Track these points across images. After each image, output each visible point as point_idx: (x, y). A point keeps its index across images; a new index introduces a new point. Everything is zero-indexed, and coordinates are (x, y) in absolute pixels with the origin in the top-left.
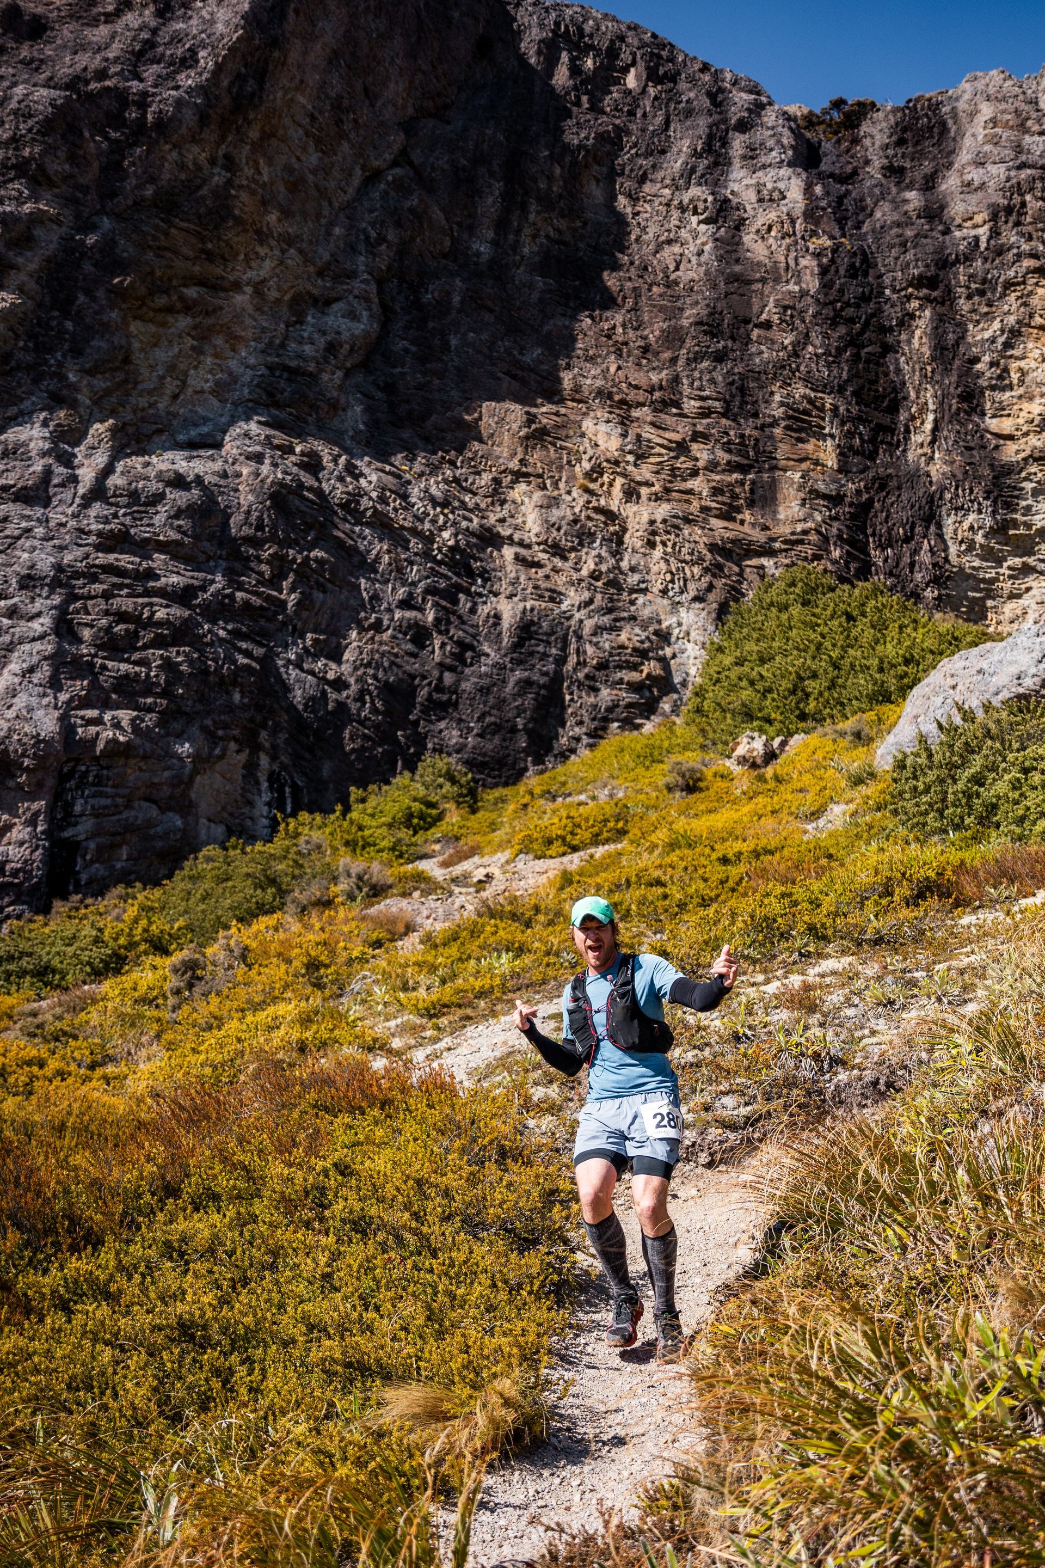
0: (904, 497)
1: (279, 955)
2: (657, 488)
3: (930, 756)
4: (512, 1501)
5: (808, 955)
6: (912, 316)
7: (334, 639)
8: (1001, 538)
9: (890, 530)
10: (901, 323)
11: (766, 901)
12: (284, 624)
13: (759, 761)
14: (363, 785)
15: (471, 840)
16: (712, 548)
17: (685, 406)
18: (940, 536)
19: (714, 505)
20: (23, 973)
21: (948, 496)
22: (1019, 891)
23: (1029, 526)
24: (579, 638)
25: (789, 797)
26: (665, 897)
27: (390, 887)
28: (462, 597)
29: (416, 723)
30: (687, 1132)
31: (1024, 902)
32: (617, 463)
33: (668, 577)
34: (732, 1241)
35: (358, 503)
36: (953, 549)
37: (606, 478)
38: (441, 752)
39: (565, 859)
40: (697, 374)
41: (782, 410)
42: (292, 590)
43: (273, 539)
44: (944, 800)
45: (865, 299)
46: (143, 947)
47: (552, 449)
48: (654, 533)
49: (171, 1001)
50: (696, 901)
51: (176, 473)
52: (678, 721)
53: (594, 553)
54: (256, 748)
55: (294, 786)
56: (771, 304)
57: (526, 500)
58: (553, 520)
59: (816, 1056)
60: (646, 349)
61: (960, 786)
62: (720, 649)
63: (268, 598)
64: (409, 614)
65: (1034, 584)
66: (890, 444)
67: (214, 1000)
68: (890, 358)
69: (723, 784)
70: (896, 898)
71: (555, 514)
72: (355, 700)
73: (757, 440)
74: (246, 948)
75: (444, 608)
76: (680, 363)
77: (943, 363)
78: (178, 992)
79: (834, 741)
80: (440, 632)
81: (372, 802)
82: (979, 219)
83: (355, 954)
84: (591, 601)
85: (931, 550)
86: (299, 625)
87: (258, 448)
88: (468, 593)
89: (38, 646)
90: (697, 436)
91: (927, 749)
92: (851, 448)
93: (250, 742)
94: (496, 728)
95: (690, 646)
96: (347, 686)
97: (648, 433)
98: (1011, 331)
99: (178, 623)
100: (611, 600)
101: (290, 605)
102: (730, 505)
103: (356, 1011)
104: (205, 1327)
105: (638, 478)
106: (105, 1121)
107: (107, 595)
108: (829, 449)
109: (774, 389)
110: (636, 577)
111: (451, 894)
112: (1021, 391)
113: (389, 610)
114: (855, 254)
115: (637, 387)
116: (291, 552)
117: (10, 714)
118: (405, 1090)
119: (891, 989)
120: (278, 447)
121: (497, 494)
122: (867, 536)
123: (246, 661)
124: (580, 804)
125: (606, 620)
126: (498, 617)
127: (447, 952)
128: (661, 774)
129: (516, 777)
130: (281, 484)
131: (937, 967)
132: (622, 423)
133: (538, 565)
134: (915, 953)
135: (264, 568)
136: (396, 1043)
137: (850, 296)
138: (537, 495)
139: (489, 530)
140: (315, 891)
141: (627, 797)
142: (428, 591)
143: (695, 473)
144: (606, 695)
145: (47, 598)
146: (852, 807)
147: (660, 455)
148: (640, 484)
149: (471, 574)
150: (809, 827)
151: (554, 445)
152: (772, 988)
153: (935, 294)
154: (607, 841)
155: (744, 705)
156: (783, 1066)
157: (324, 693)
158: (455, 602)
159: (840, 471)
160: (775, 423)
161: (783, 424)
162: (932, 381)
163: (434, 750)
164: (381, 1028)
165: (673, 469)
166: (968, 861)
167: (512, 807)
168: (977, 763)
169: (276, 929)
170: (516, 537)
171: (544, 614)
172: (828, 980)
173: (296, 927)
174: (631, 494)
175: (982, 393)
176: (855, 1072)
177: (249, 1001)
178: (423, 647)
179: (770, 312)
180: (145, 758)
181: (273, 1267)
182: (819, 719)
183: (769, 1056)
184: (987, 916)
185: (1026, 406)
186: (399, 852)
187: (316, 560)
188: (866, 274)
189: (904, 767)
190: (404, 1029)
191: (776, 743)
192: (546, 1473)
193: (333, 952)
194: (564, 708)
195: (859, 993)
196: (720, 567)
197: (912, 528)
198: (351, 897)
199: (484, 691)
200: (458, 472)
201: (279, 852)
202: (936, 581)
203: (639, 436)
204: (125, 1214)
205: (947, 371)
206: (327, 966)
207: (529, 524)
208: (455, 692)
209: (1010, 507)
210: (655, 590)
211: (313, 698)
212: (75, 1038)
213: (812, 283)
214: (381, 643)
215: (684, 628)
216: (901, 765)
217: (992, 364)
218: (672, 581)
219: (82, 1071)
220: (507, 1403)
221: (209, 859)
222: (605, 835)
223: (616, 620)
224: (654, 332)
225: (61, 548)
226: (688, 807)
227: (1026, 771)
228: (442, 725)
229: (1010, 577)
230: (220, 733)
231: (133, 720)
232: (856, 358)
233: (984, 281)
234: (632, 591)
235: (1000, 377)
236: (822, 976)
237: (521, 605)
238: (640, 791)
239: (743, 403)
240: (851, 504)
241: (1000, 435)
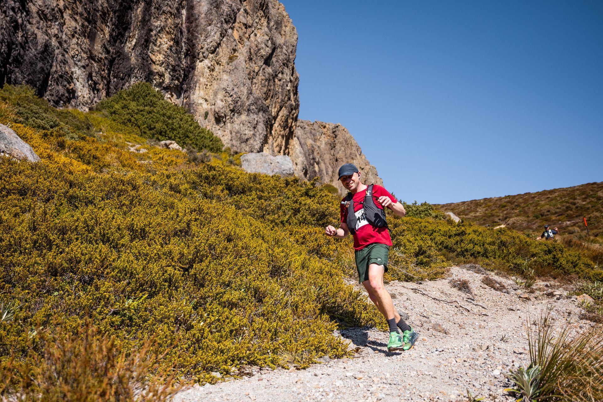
0: (124, 64)
9: (118, 72)
21: (136, 71)
41: (100, 7)
66: (121, 41)
68: (129, 11)
77: (143, 25)
92: (112, 35)
108: (108, 31)
112: (158, 49)
159: (109, 41)
160: (98, 11)
161: (100, 13)
162: (138, 28)
175: (150, 43)
185: (159, 55)
197: (124, 76)
205: (143, 28)
217: (155, 35)
233: (159, 6)
235: (155, 41)
240: (111, 56)
241: (152, 60)
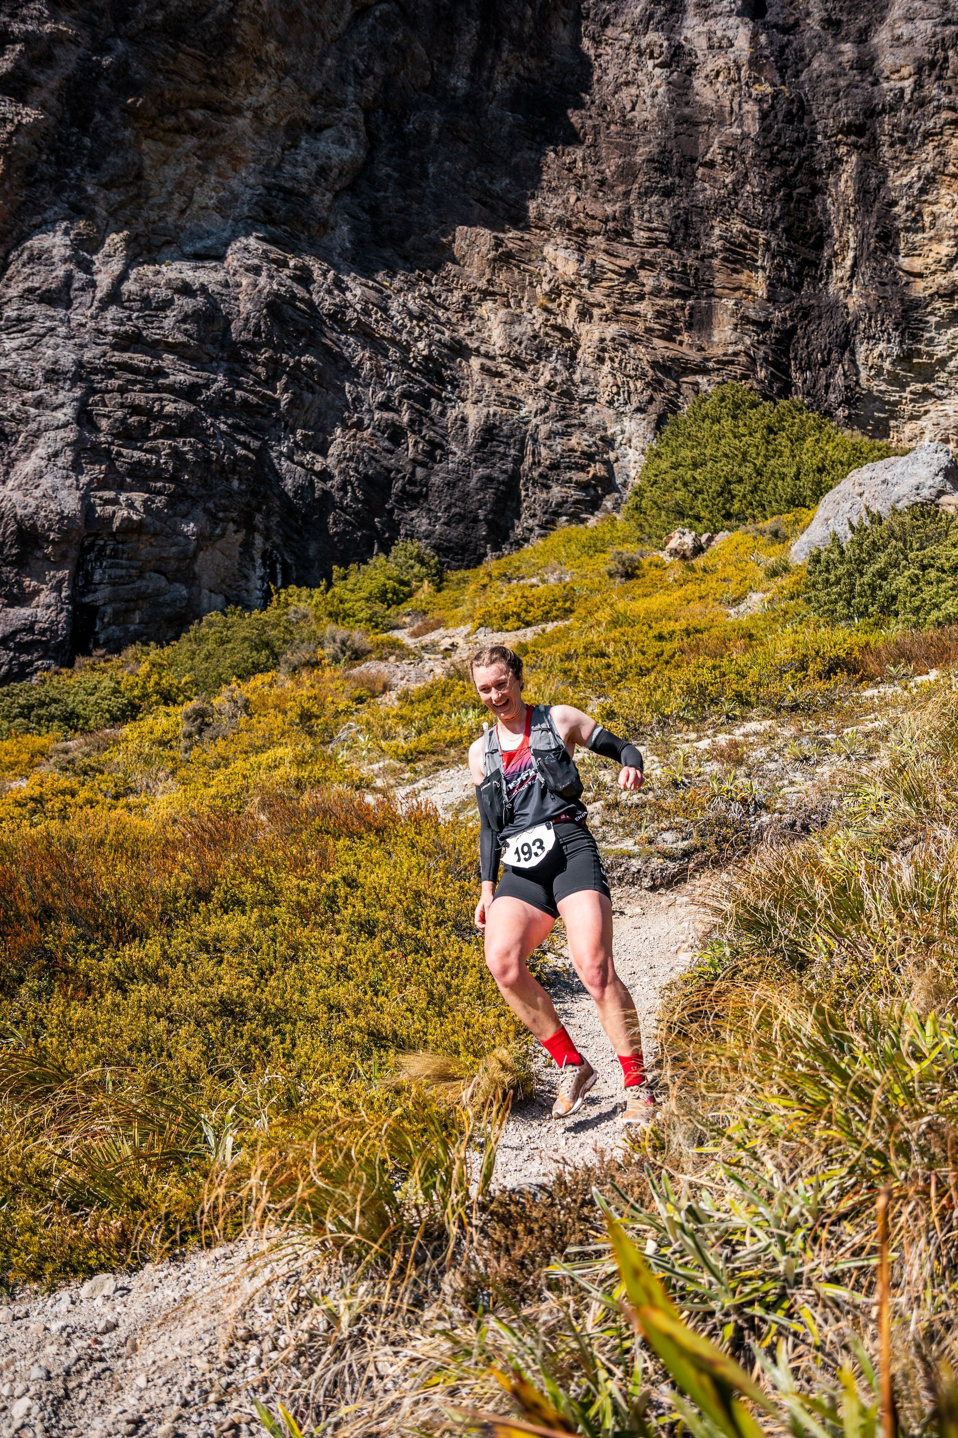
0: (824, 326)
1: (276, 707)
2: (607, 309)
3: (842, 552)
4: (509, 1144)
5: (735, 718)
6: (840, 161)
7: (321, 435)
8: (906, 366)
9: (809, 355)
10: (830, 167)
11: (699, 672)
12: (278, 420)
13: (688, 553)
14: (345, 564)
15: (437, 615)
16: (654, 365)
17: (635, 236)
18: (853, 362)
19: (657, 326)
20: (51, 718)
21: (862, 326)
22: (915, 670)
23: (930, 355)
24: (535, 441)
25: (714, 585)
26: (609, 666)
27: (370, 652)
28: (433, 401)
29: (391, 512)
30: (633, 861)
31: (919, 679)
32: (573, 286)
33: (615, 390)
34: (673, 949)
35: (344, 314)
36: (864, 374)
37: (563, 299)
38: (412, 537)
39: (520, 633)
40: (647, 207)
41: (721, 242)
42: (285, 390)
43: (269, 344)
44: (851, 591)
45: (799, 143)
46: (154, 698)
47: (516, 271)
48: (604, 350)
49: (184, 743)
50: (634, 671)
51: (183, 281)
52: (619, 517)
53: (550, 366)
54: (252, 529)
55: (284, 563)
56: (716, 145)
57: (492, 316)
58: (515, 335)
59: (744, 801)
60: (602, 183)
61: (866, 579)
62: (658, 455)
63: (264, 397)
64: (387, 415)
65: (932, 408)
66: (814, 277)
67: (221, 743)
68: (818, 198)
69: (657, 573)
70: (810, 672)
71: (518, 330)
72: (339, 490)
73: (697, 269)
74: (247, 700)
75: (418, 410)
76: (633, 196)
77: (865, 205)
78: (189, 736)
79: (755, 538)
80: (414, 432)
81: (352, 580)
82: (905, 72)
83: (341, 707)
84: (546, 409)
85: (844, 374)
86: (291, 421)
87: (256, 261)
88: (439, 398)
89: (61, 433)
90: (645, 264)
91: (840, 546)
92: (779, 279)
93: (246, 523)
94: (461, 517)
95: (631, 452)
96: (332, 477)
97: (602, 259)
98: (927, 178)
99: (184, 417)
100: (564, 408)
101: (283, 403)
102: (671, 327)
103: (343, 755)
104: (242, 1004)
105: (591, 300)
106: (137, 840)
107: (122, 390)
108: (761, 280)
109: (715, 223)
110: (587, 389)
111: (421, 659)
112: (932, 233)
113: (370, 411)
114: (793, 101)
115: (593, 217)
116: (284, 356)
117: (38, 493)
118: (395, 819)
119: (808, 747)
120: (274, 261)
121: (466, 310)
122: (789, 360)
123: (244, 452)
124: (532, 586)
125: (559, 426)
126: (464, 420)
127: (421, 707)
128: (605, 562)
129: (478, 560)
130: (277, 295)
131: (846, 731)
132: (579, 250)
133: (501, 375)
134: (826, 719)
135: (260, 369)
136: (379, 783)
137: (785, 140)
138: (502, 312)
139: (459, 342)
140: (303, 655)
141: (573, 581)
142: (405, 395)
143: (641, 297)
144: (556, 492)
145: (69, 390)
146: (769, 595)
147: (611, 280)
148: (593, 305)
149: (442, 381)
150: (732, 611)
151: (518, 267)
152: (704, 744)
153: (862, 141)
154: (556, 618)
155: (677, 504)
156: (715, 809)
157: (311, 482)
158: (428, 405)
159: (769, 300)
160: (713, 255)
161: (721, 255)
162: (854, 222)
163: (406, 535)
164: (365, 771)
165: (622, 293)
166: (872, 643)
167: (473, 587)
168: (882, 559)
169: (271, 685)
170: (483, 350)
171: (505, 419)
172: (751, 739)
173: (289, 684)
174: (584, 314)
175: (898, 234)
176: (776, 815)
177: (250, 745)
178: (399, 445)
179: (714, 152)
180: (155, 535)
181: (294, 959)
182: (741, 518)
183: (704, 800)
184: (887, 690)
185: (935, 247)
186: (375, 623)
187: (307, 364)
188: (801, 121)
189: (818, 561)
190: (385, 771)
191: (704, 538)
192: (535, 1124)
193: (322, 706)
194: (519, 503)
195: (779, 751)
196: (660, 382)
197: (829, 354)
198: (336, 660)
199: (451, 485)
200: (433, 289)
201: (273, 620)
202: (847, 402)
203: (593, 262)
204: (164, 913)
205: (868, 213)
206: (318, 717)
207: (494, 338)
208: (426, 485)
209: (915, 338)
210: (602, 401)
211: (301, 487)
212: (102, 772)
213: (753, 127)
214: (362, 440)
215: (627, 435)
216: (816, 560)
217: (908, 208)
218: (618, 394)
219: (109, 800)
220: (504, 1068)
221: (211, 624)
222: (554, 613)
223: (567, 426)
224: (610, 168)
225: (82, 346)
226: (627, 591)
227: (924, 568)
228: (414, 514)
229: (912, 400)
230: (221, 515)
231: (145, 502)
232: (788, 198)
233: (906, 131)
234: (583, 401)
235: (914, 220)
236: (746, 735)
237: (485, 410)
238: (584, 577)
239: (687, 235)
240: (777, 330)
241: (909, 273)
